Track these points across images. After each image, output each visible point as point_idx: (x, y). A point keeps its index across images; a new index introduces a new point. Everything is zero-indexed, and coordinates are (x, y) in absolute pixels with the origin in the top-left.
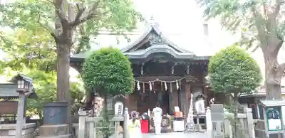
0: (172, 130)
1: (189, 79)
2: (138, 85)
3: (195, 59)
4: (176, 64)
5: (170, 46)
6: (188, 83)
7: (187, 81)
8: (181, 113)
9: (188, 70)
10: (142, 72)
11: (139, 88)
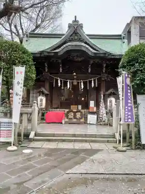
0: (85, 123)
1: (104, 77)
2: (59, 83)
3: (110, 57)
4: (92, 62)
5: (86, 43)
6: (103, 81)
7: (103, 79)
8: (95, 108)
9: (104, 69)
10: (61, 70)
11: (59, 85)
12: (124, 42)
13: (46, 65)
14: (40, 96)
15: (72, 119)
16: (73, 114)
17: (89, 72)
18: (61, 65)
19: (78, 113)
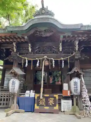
2: (27, 63)
6: (77, 60)
8: (69, 92)
9: (77, 46)
10: (30, 50)
13: (15, 45)
15: (43, 105)
16: (44, 100)
17: (61, 50)
18: (30, 45)
19: (51, 98)
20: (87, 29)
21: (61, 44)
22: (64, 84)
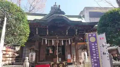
7: (76, 39)
11: (46, 43)
12: (83, 19)
13: (37, 30)
14: (30, 52)
16: (57, 66)
17: (67, 34)
18: (48, 30)
19: (61, 64)
20: (84, 24)
21: (67, 31)
22: (68, 55)
